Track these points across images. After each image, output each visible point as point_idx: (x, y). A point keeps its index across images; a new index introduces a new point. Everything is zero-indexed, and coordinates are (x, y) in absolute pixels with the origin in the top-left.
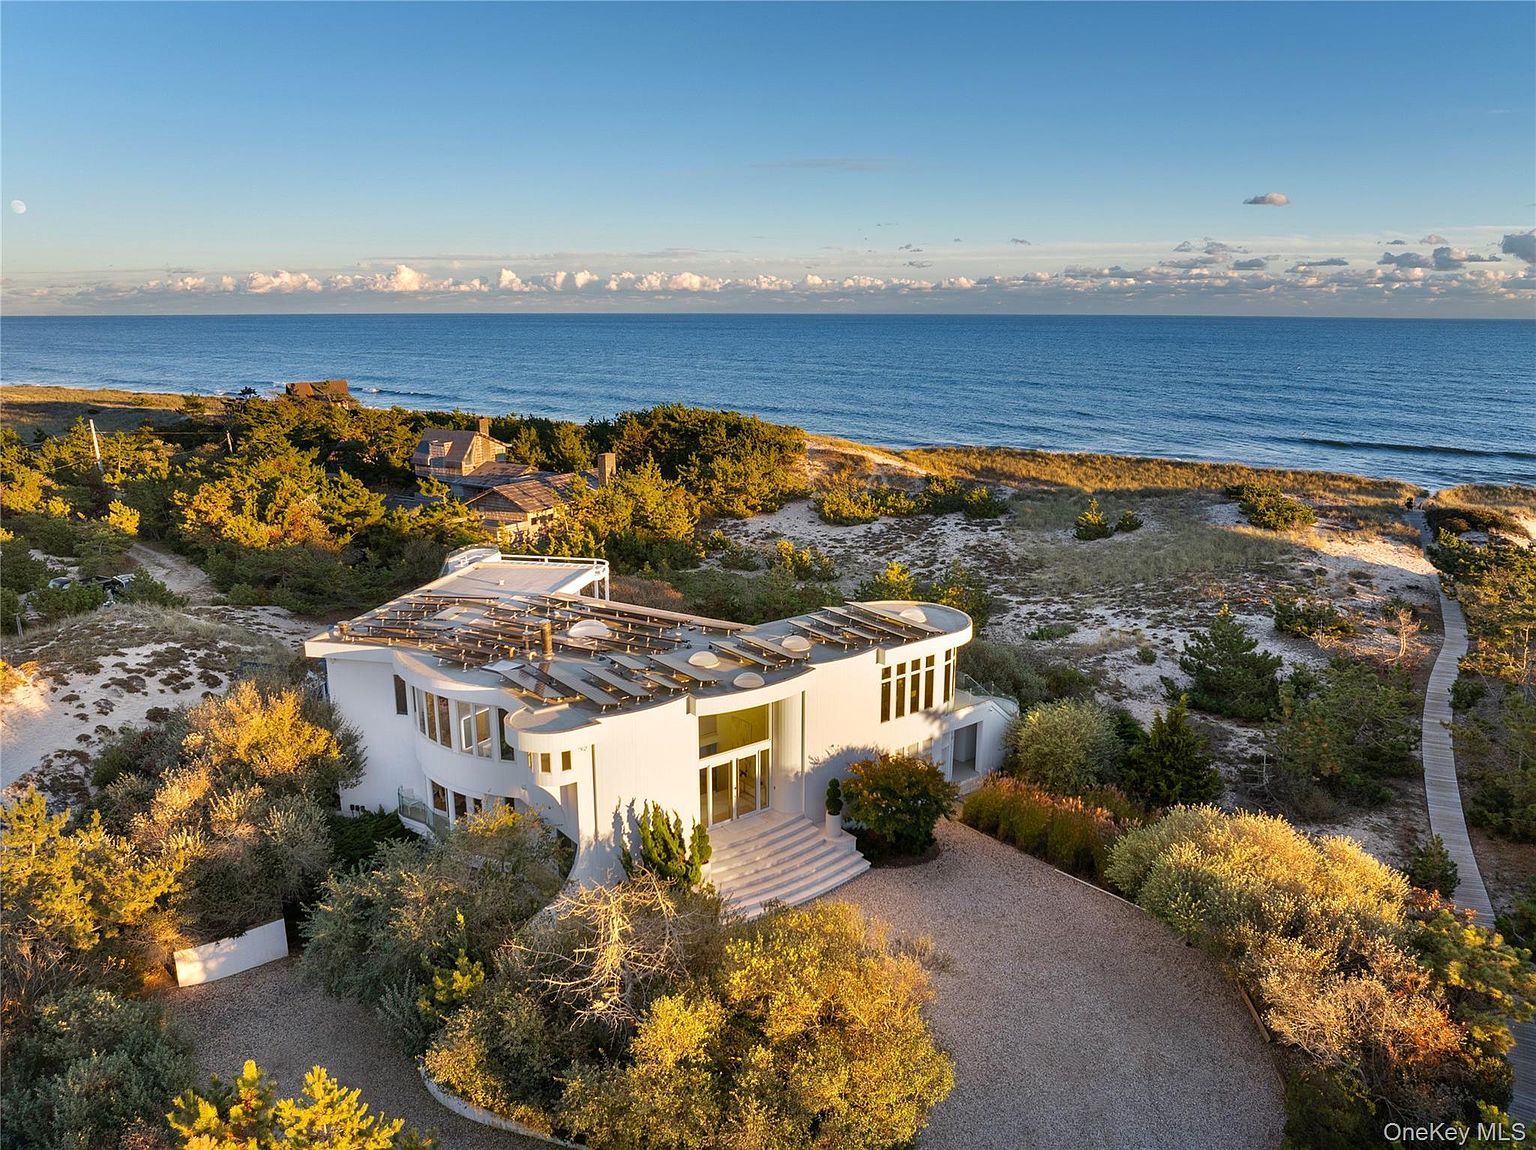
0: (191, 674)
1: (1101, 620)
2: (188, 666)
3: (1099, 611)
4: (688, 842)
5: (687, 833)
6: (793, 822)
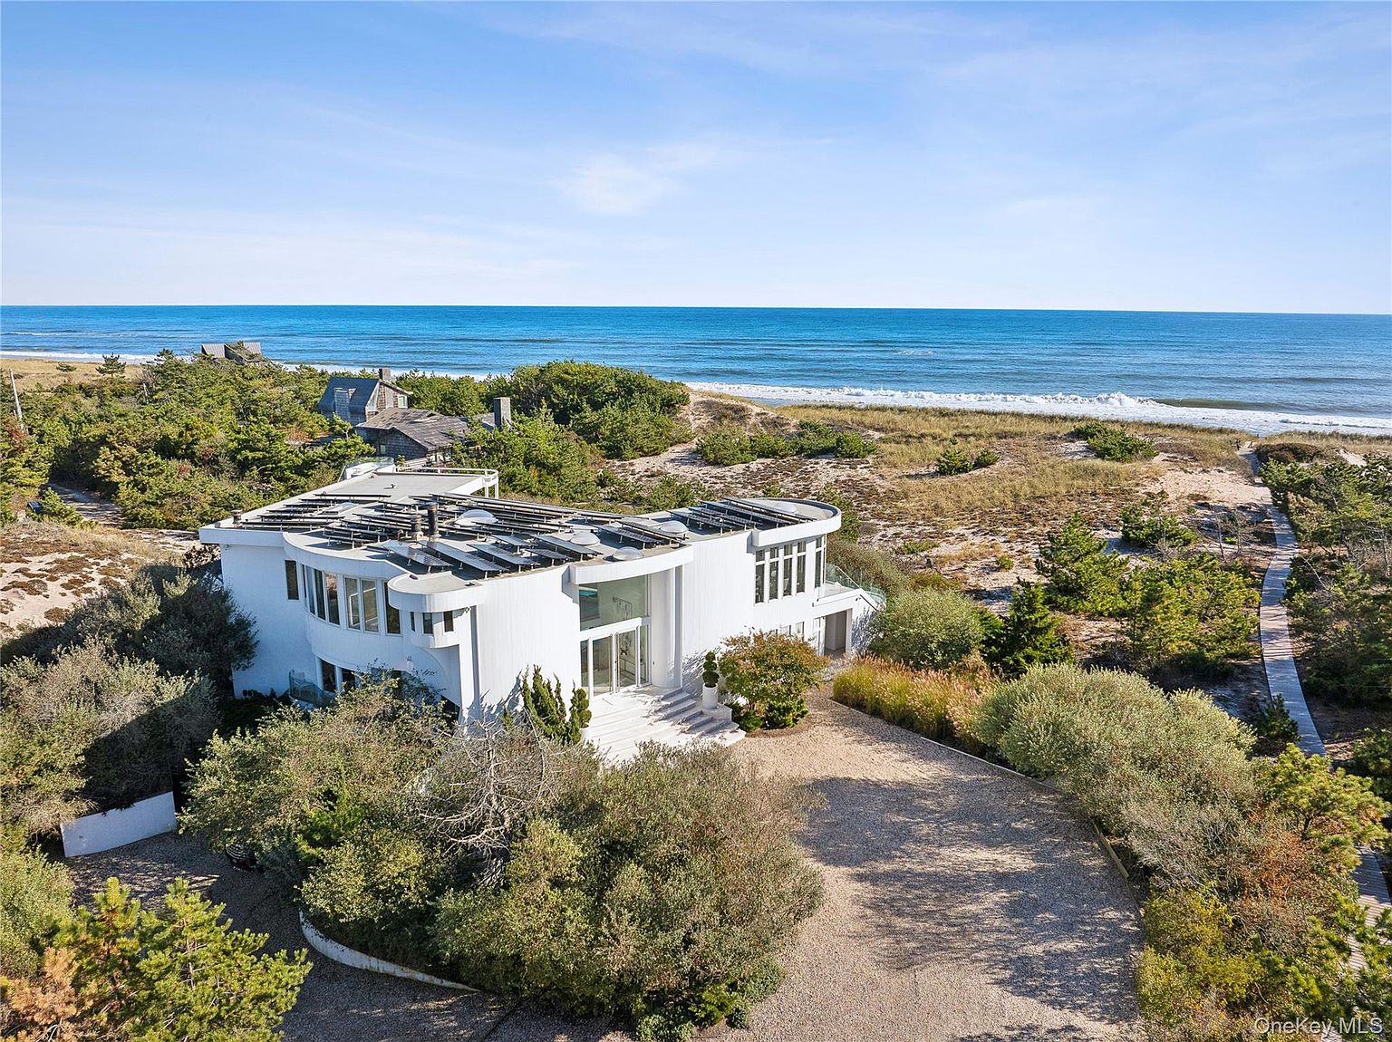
0: (93, 580)
1: (961, 537)
2: (91, 573)
3: (959, 530)
4: (568, 705)
5: (567, 697)
6: (672, 695)
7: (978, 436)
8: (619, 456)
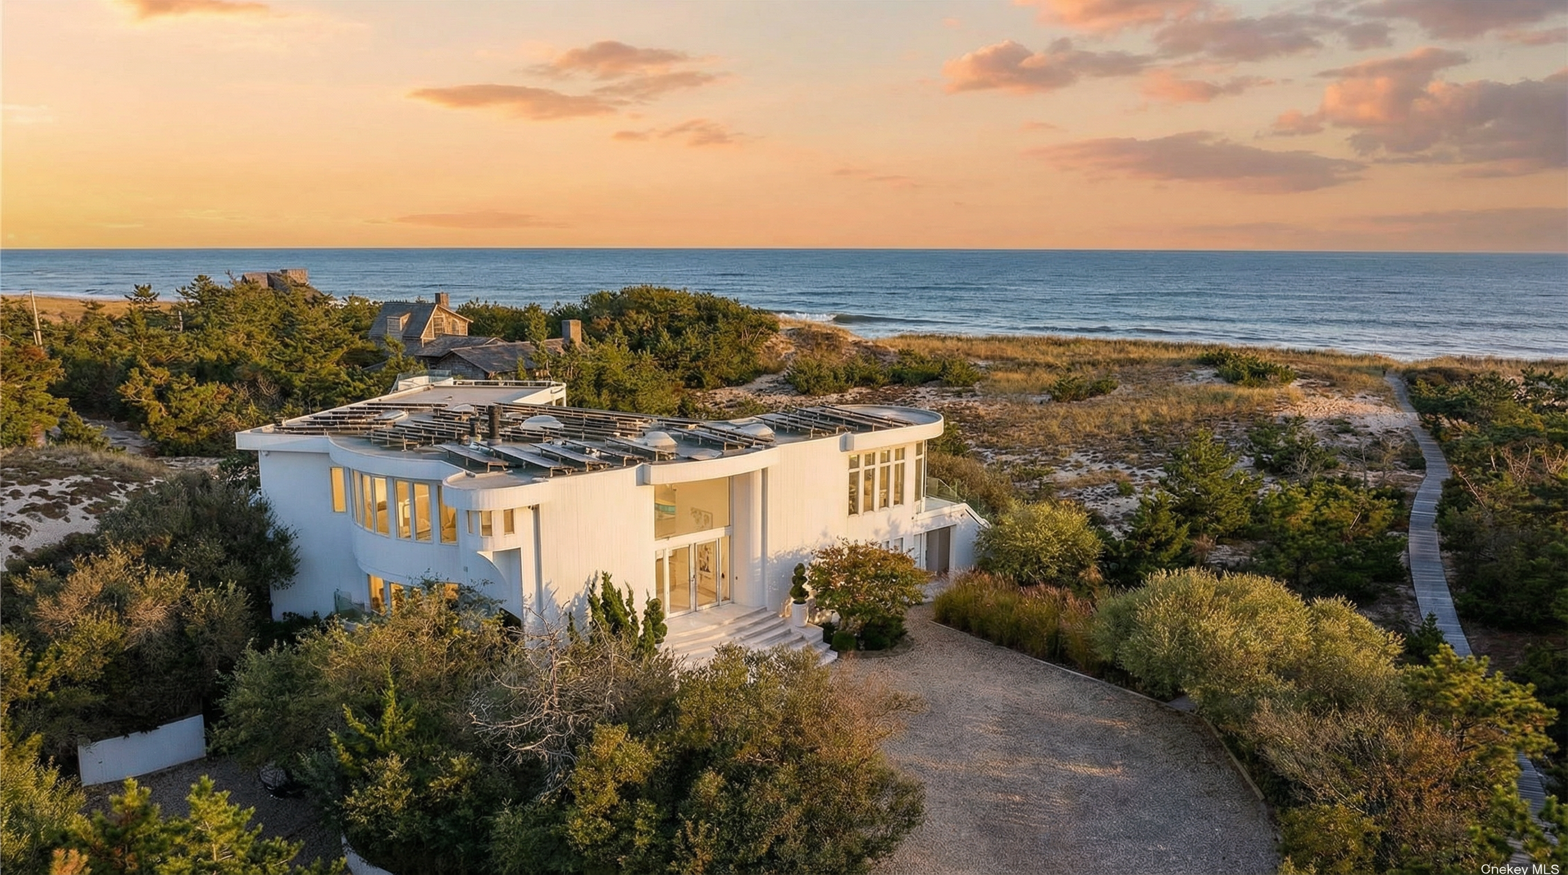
4: (641, 617)
5: (640, 607)
6: (758, 612)
7: (1094, 364)
8: (700, 385)
